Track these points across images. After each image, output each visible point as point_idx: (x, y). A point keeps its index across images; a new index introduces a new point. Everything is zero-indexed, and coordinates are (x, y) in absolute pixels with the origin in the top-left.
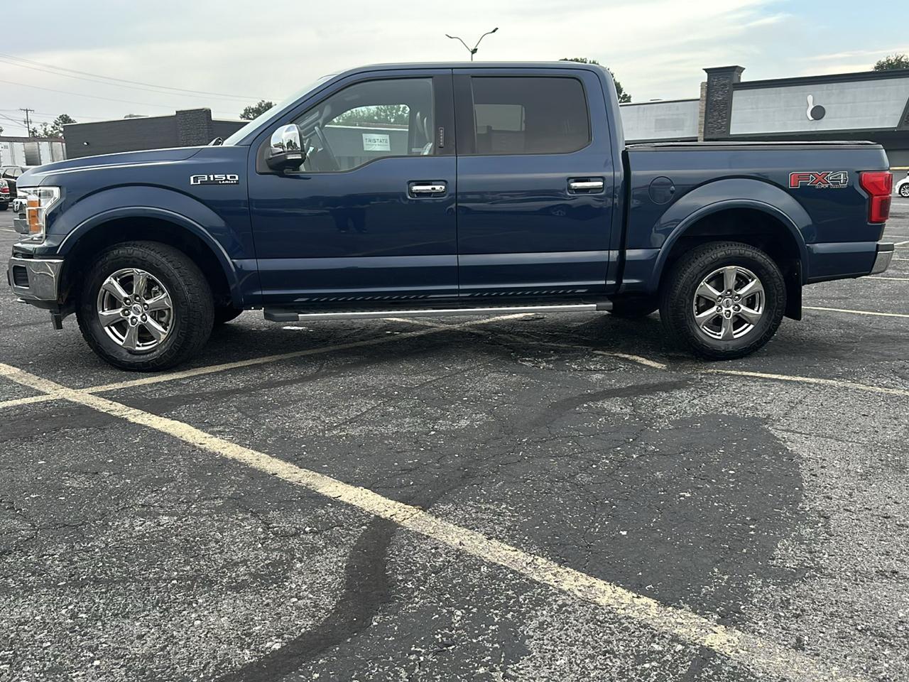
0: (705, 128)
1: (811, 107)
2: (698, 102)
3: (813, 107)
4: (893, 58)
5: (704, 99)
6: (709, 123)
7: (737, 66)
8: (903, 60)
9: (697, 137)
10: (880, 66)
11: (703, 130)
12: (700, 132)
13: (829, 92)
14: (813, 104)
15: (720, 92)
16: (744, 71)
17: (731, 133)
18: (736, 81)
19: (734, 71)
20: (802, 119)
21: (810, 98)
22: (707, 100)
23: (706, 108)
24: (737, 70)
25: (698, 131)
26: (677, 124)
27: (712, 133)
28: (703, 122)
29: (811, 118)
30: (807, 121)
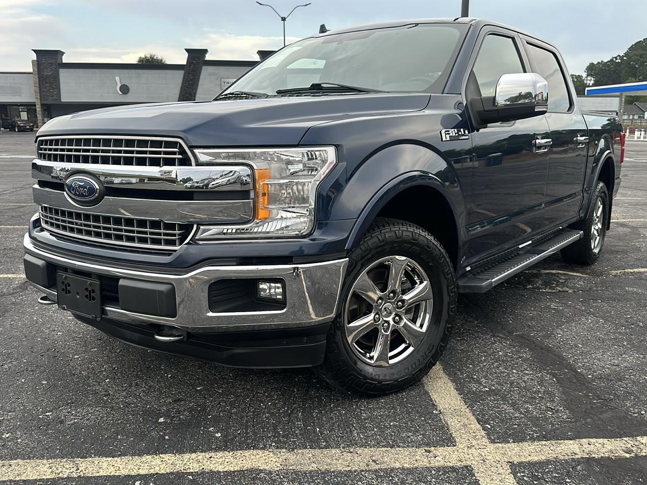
0: (40, 96)
1: (119, 85)
2: (32, 75)
3: (120, 85)
4: (148, 56)
5: (37, 73)
6: (43, 92)
7: (59, 51)
8: (155, 58)
9: (35, 102)
10: (141, 60)
11: (39, 97)
12: (37, 98)
13: (130, 75)
14: (120, 83)
15: (48, 69)
16: (65, 54)
17: (62, 101)
18: (59, 62)
19: (57, 54)
20: (114, 93)
21: (117, 79)
22: (39, 74)
23: (39, 80)
24: (58, 54)
25: (34, 98)
26: (15, 91)
27: (47, 100)
28: (38, 91)
29: (121, 93)
30: (117, 95)
